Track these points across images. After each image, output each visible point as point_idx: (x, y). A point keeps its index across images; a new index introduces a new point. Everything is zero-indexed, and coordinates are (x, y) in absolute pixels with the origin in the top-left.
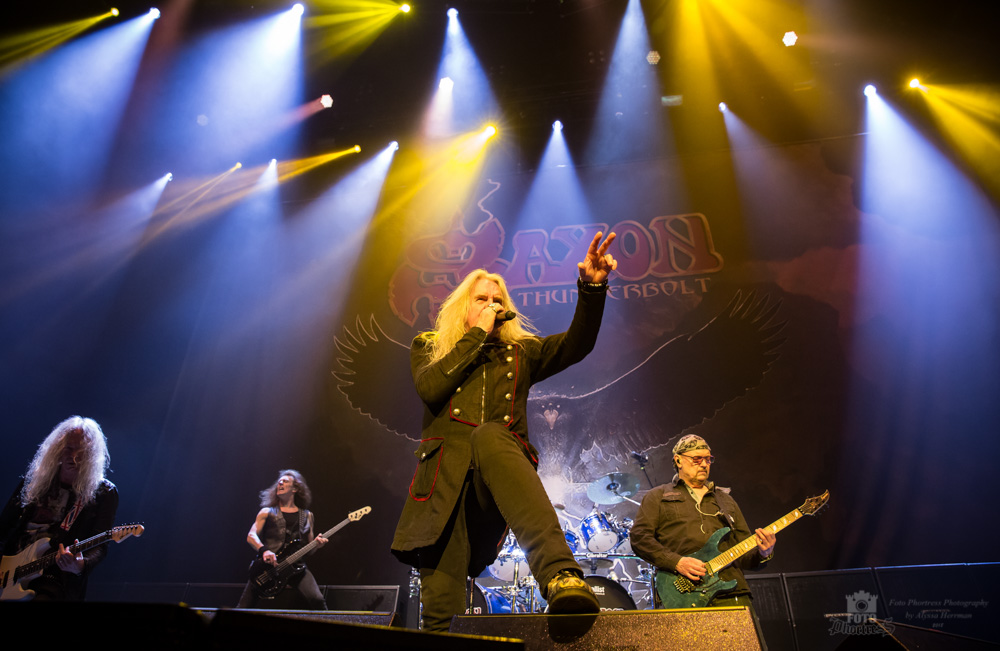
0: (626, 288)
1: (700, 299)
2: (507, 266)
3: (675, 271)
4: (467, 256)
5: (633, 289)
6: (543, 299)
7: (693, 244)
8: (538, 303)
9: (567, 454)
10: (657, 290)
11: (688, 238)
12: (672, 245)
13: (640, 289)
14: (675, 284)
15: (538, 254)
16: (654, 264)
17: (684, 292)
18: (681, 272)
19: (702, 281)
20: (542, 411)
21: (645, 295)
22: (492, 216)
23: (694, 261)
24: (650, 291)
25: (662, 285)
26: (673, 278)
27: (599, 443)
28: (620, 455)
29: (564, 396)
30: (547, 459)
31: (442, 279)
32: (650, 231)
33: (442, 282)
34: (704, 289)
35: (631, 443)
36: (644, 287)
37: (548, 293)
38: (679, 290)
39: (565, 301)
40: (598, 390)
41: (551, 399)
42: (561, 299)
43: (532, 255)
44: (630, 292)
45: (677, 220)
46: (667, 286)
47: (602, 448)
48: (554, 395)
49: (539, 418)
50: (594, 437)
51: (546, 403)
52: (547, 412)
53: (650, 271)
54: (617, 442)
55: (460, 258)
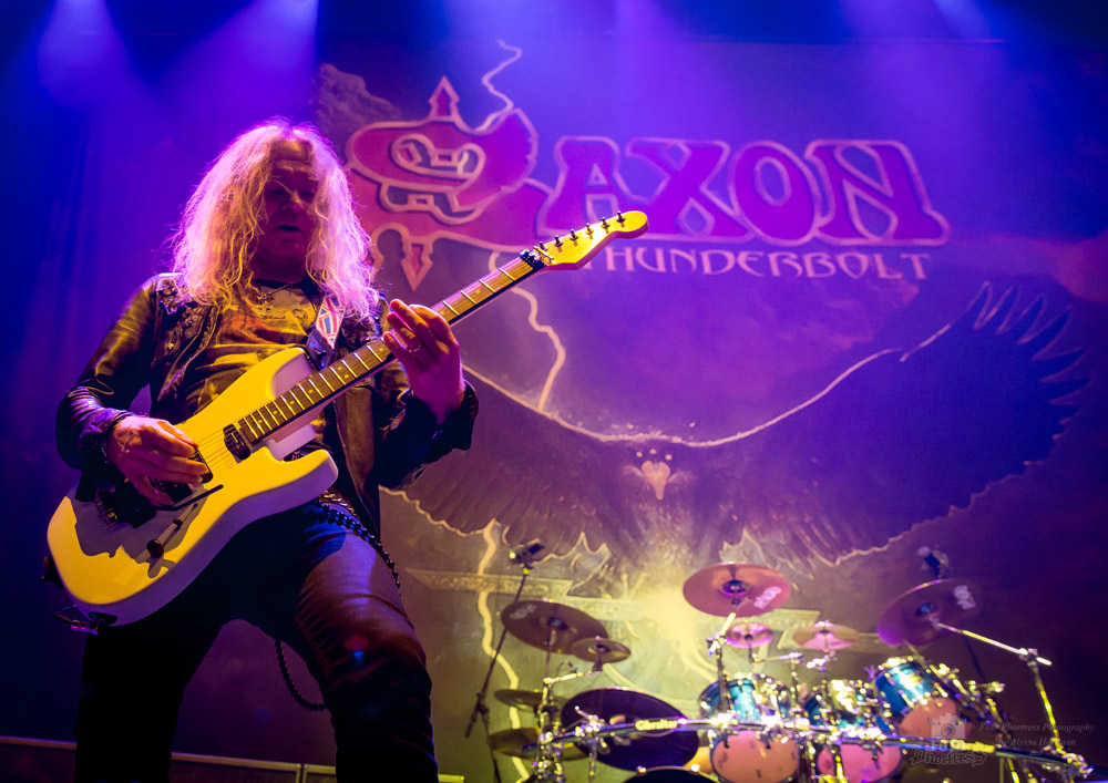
0: (773, 257)
1: (915, 290)
2: (544, 195)
3: (860, 236)
4: (470, 167)
5: (786, 261)
6: (620, 261)
7: (889, 192)
8: (611, 266)
9: (695, 548)
10: (830, 265)
11: (880, 182)
12: (850, 191)
13: (800, 261)
14: (864, 259)
15: (603, 181)
16: (820, 221)
17: (883, 274)
18: (873, 239)
19: (915, 258)
20: (639, 463)
21: (811, 273)
22: (510, 105)
23: (894, 221)
24: (818, 268)
25: (841, 259)
26: (860, 248)
27: (754, 533)
28: (797, 561)
29: (677, 440)
30: (657, 553)
31: (425, 202)
32: (807, 162)
33: (422, 207)
34: (920, 274)
35: (815, 540)
36: (807, 259)
37: (628, 251)
38: (872, 271)
39: (661, 268)
40: (740, 436)
41: (653, 443)
42: (654, 264)
43: (592, 182)
44: (782, 266)
45: (855, 149)
46: (850, 260)
47: (762, 545)
48: (657, 435)
49: (633, 475)
50: (744, 521)
51: (645, 447)
52: (647, 464)
53: (814, 233)
54: (789, 535)
55: (454, 169)
